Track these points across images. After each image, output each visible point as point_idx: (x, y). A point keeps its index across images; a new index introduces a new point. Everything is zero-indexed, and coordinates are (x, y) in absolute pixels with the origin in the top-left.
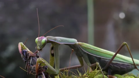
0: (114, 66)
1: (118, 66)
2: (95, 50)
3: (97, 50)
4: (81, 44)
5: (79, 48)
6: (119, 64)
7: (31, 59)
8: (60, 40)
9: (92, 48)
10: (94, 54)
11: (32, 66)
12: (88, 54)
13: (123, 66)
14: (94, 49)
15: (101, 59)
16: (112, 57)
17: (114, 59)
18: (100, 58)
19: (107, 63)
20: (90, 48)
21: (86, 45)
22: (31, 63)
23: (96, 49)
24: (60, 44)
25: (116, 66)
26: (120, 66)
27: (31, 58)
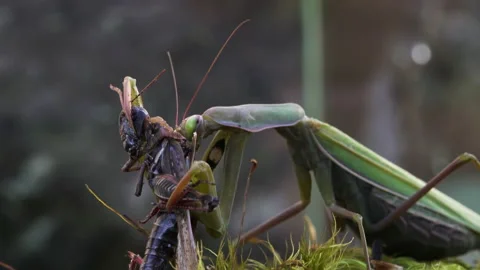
0: (410, 226)
1: (424, 227)
2: (359, 157)
3: (366, 157)
4: (319, 125)
5: (309, 139)
6: (429, 222)
7: (163, 150)
8: (252, 118)
9: (351, 149)
10: (353, 170)
11: (156, 172)
12: (334, 164)
13: (440, 232)
14: (356, 152)
15: (374, 190)
16: (413, 193)
17: (418, 203)
18: (371, 187)
19: (389, 212)
20: (345, 146)
21: (333, 132)
22: (159, 161)
23: (365, 153)
24: (249, 133)
25: (417, 227)
26: (429, 231)
27: (164, 144)
